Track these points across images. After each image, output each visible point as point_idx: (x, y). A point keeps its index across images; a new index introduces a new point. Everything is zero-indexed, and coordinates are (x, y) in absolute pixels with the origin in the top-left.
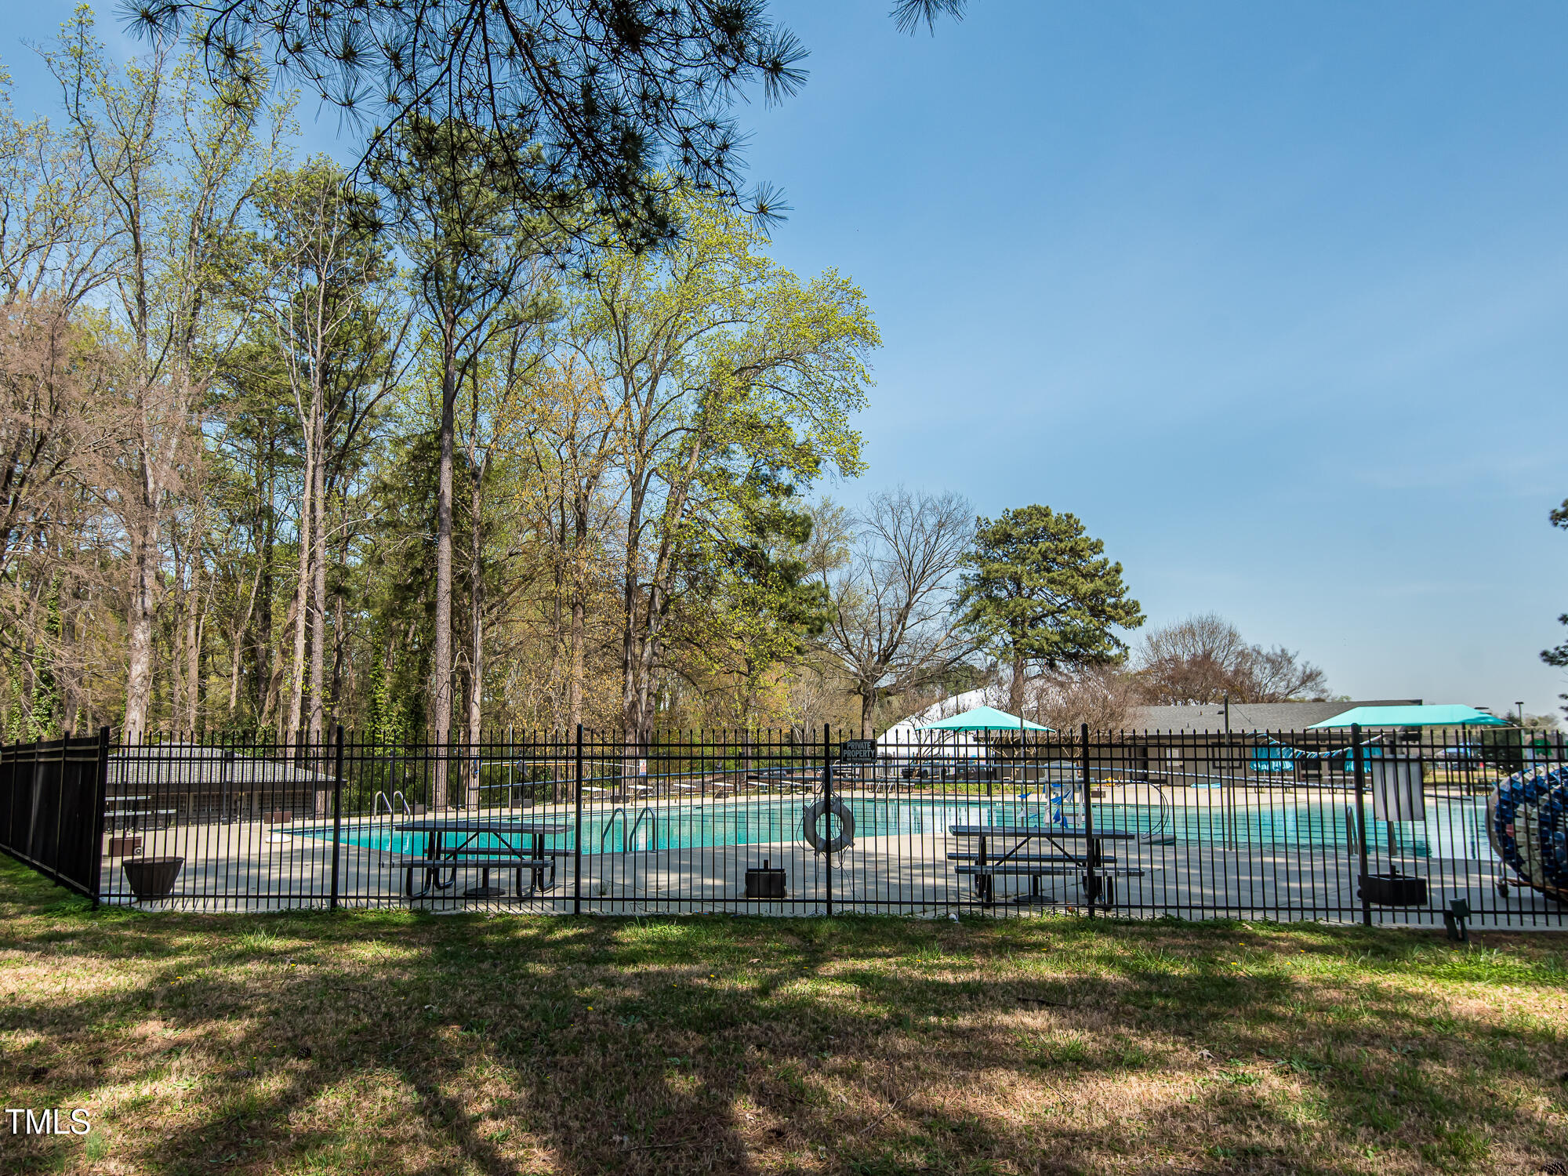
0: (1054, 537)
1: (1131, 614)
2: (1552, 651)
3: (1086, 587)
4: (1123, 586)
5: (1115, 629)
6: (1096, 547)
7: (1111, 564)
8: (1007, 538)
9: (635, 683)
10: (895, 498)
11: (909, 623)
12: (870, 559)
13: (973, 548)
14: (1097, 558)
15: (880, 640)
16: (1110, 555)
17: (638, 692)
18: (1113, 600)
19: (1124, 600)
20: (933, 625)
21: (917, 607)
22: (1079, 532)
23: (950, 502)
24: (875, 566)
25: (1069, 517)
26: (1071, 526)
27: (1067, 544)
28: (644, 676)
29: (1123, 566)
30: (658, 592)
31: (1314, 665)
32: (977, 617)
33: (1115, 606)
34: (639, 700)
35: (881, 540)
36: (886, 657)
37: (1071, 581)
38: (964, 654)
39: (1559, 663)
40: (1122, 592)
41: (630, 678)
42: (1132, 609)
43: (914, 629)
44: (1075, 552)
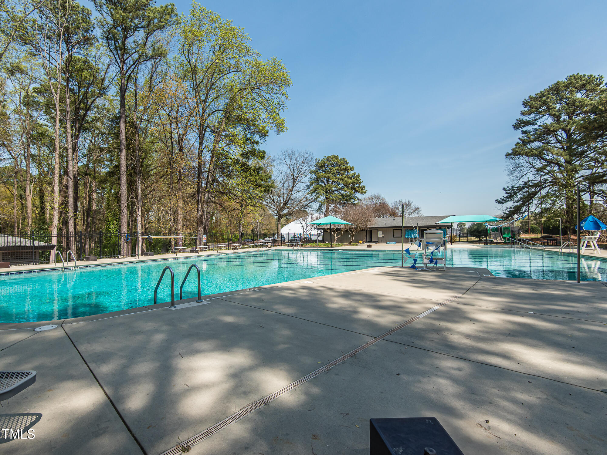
0: (340, 165)
1: (362, 190)
2: (499, 199)
3: (350, 181)
4: (361, 181)
5: (358, 195)
6: (352, 169)
7: (357, 174)
8: (324, 166)
9: (202, 208)
10: (290, 152)
11: (293, 193)
12: (282, 172)
13: (314, 169)
14: (352, 172)
15: (284, 198)
16: (356, 171)
17: (203, 211)
18: (357, 185)
19: (361, 186)
20: (300, 194)
21: (295, 188)
22: (347, 164)
23: (307, 153)
24: (283, 174)
25: (344, 159)
26: (345, 162)
27: (343, 167)
28: (205, 206)
29: (360, 175)
30: (210, 174)
31: (417, 205)
32: (316, 190)
33: (358, 187)
34: (204, 214)
35: (285, 166)
36: (285, 204)
37: (346, 179)
38: (309, 203)
39: (501, 203)
40: (361, 183)
41: (200, 206)
42: (363, 188)
43: (294, 195)
44: (346, 170)
